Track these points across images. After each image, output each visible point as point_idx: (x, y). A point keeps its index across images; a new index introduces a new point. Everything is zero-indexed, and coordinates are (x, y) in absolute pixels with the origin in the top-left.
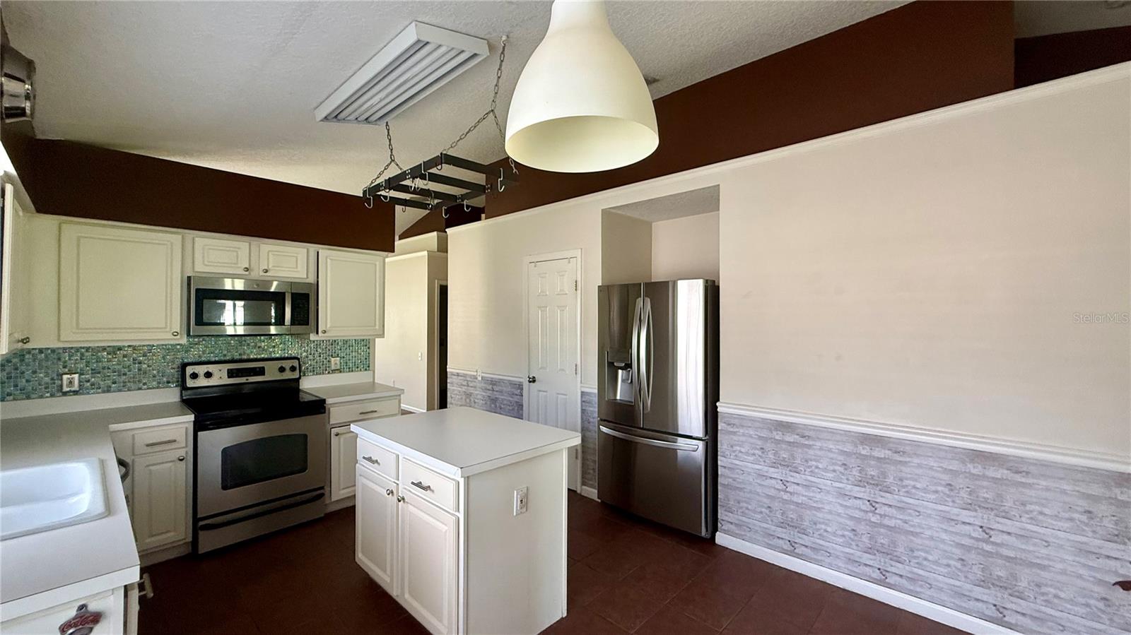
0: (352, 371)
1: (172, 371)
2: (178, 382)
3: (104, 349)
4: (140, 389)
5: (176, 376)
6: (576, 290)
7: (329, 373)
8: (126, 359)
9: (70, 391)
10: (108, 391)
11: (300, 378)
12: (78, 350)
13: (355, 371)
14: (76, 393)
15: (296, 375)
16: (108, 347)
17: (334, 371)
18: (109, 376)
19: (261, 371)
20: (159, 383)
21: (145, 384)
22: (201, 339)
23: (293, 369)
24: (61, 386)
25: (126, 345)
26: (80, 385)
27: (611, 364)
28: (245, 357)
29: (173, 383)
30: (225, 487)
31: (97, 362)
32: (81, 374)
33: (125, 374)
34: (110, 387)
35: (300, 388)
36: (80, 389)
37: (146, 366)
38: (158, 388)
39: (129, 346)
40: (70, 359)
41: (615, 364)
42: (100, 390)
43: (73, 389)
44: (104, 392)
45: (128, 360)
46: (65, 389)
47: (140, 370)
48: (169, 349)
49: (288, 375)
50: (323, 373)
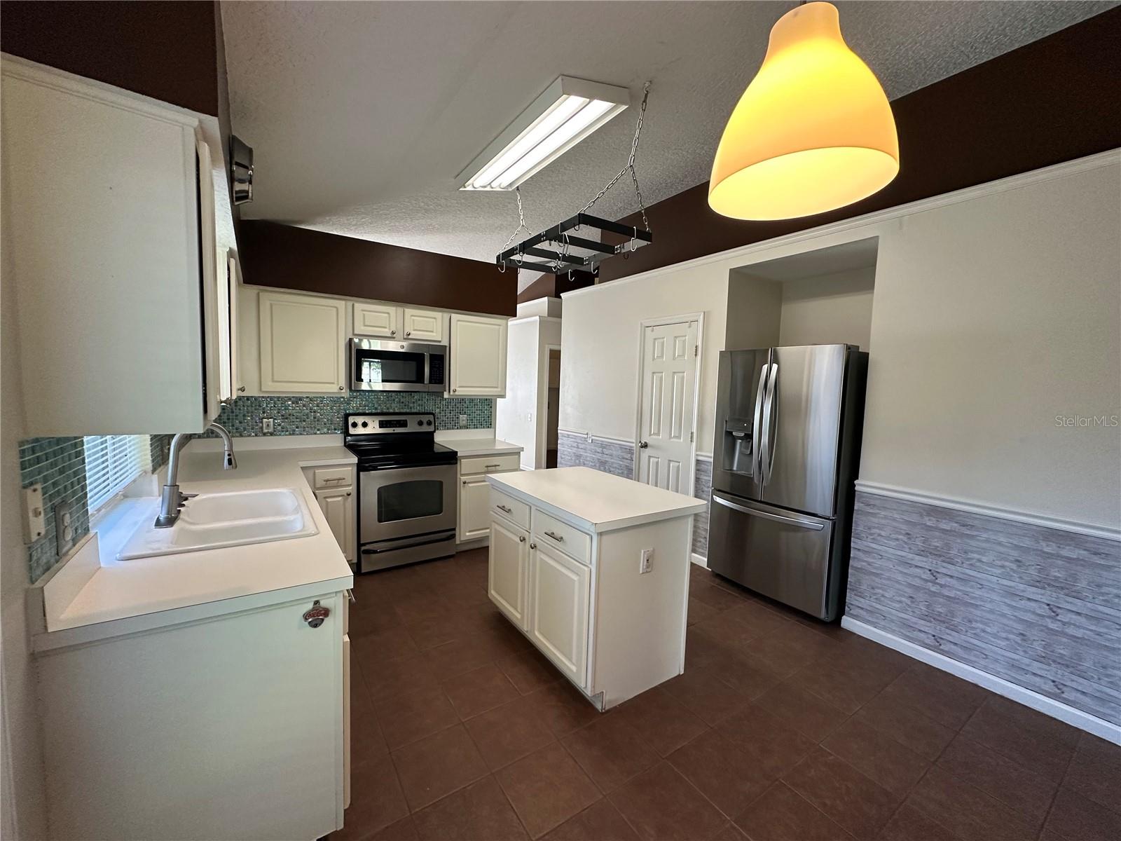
0: (477, 428)
1: (339, 420)
2: (342, 429)
3: (290, 399)
4: (316, 434)
5: (341, 425)
6: (696, 355)
7: (458, 428)
8: (305, 408)
9: (268, 432)
10: (293, 434)
11: (435, 431)
12: (271, 398)
13: (479, 428)
14: (272, 434)
15: (431, 429)
16: (293, 397)
17: (461, 428)
18: (293, 422)
19: (403, 424)
20: (328, 430)
21: (318, 430)
22: (358, 394)
23: (429, 423)
24: (262, 428)
25: (305, 396)
26: (274, 428)
27: (729, 434)
28: (391, 411)
29: (338, 430)
30: (380, 521)
31: (285, 409)
32: (275, 419)
33: (304, 421)
34: (294, 431)
35: (435, 440)
36: (275, 431)
37: (319, 414)
38: (328, 433)
39: (307, 397)
40: (267, 406)
41: (734, 434)
42: (287, 433)
43: (270, 431)
44: (290, 434)
45: (307, 409)
46: (265, 431)
47: (315, 418)
48: (336, 400)
49: (425, 428)
50: (453, 429)
